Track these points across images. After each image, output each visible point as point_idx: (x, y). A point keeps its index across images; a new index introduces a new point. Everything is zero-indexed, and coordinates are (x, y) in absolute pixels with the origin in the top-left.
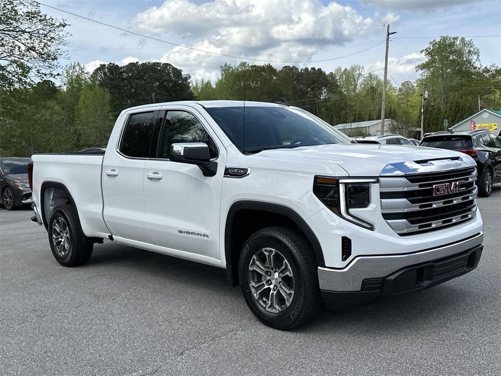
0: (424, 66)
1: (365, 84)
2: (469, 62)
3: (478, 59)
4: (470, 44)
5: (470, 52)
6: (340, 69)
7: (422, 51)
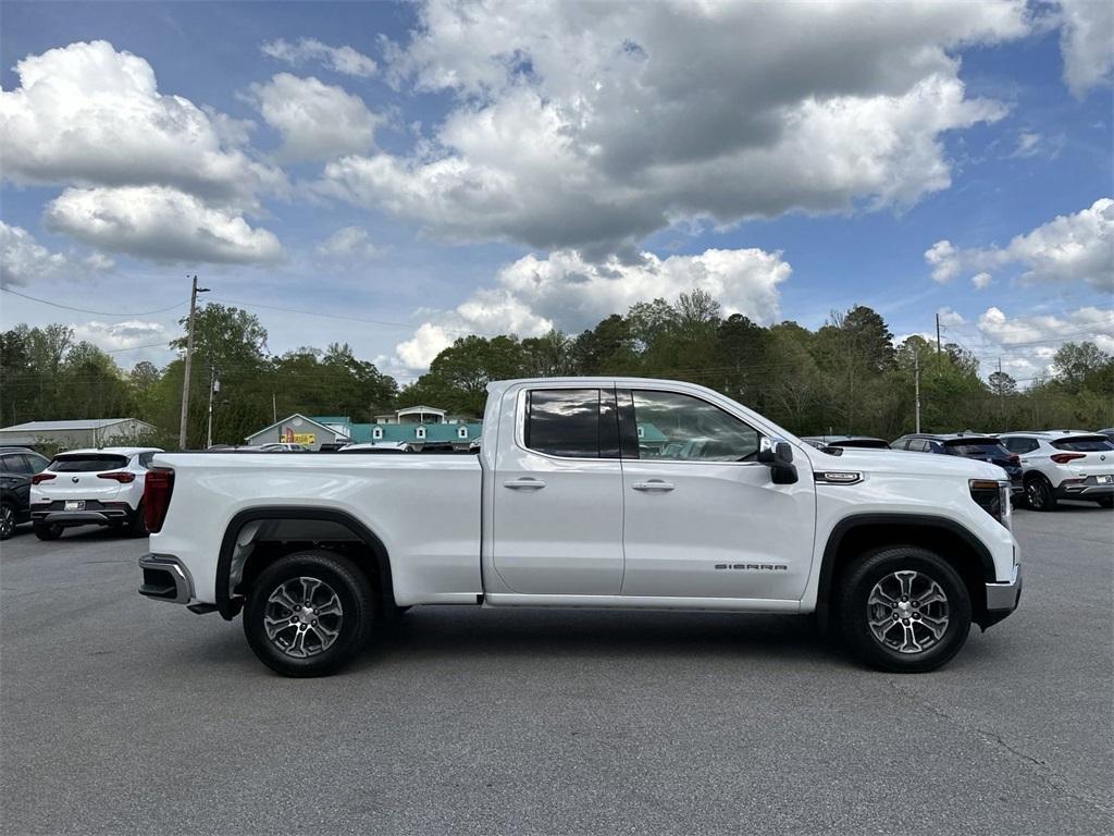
0: (183, 343)
1: (75, 357)
2: (253, 346)
3: (264, 343)
4: (254, 321)
5: (253, 331)
6: (26, 327)
7: (181, 322)
